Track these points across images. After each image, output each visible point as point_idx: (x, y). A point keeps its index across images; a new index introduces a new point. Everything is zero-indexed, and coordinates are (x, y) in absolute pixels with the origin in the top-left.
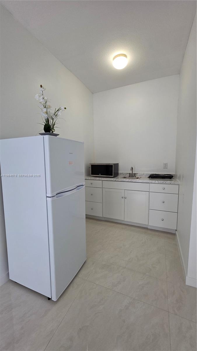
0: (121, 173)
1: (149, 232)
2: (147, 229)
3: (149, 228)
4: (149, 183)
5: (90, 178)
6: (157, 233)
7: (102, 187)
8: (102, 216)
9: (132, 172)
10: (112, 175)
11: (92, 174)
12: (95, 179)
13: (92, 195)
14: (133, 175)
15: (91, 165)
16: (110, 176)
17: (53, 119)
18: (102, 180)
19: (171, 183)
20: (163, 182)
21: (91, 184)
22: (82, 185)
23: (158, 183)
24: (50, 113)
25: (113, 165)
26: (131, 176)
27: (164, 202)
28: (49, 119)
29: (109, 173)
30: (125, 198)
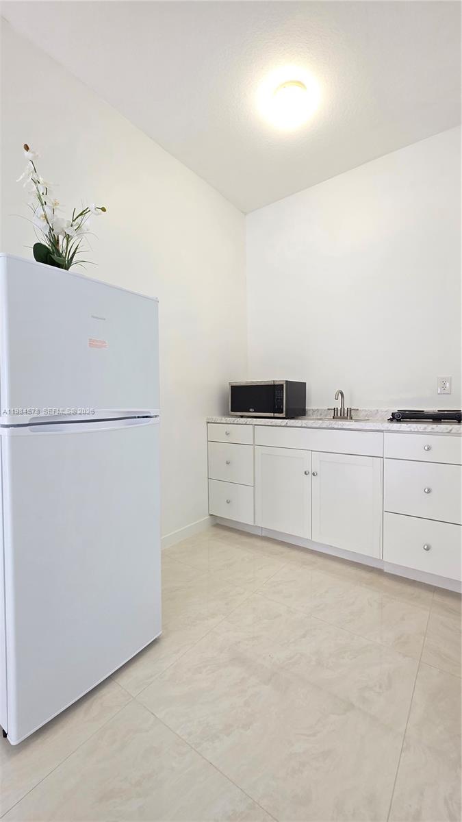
0: (314, 411)
1: (385, 582)
2: (380, 572)
3: (385, 571)
4: (382, 431)
5: (224, 420)
6: (409, 590)
7: (254, 442)
8: (252, 524)
9: (342, 403)
10: (282, 412)
11: (232, 411)
12: (235, 422)
13: (228, 463)
14: (346, 412)
15: (232, 386)
16: (276, 415)
17: (68, 237)
18: (254, 423)
19: (451, 430)
20: (425, 428)
21: (227, 434)
22: (147, 417)
23: (408, 430)
24: (58, 219)
25: (285, 385)
26: (339, 415)
27: (429, 491)
28: (58, 236)
29: (274, 406)
30: (313, 474)
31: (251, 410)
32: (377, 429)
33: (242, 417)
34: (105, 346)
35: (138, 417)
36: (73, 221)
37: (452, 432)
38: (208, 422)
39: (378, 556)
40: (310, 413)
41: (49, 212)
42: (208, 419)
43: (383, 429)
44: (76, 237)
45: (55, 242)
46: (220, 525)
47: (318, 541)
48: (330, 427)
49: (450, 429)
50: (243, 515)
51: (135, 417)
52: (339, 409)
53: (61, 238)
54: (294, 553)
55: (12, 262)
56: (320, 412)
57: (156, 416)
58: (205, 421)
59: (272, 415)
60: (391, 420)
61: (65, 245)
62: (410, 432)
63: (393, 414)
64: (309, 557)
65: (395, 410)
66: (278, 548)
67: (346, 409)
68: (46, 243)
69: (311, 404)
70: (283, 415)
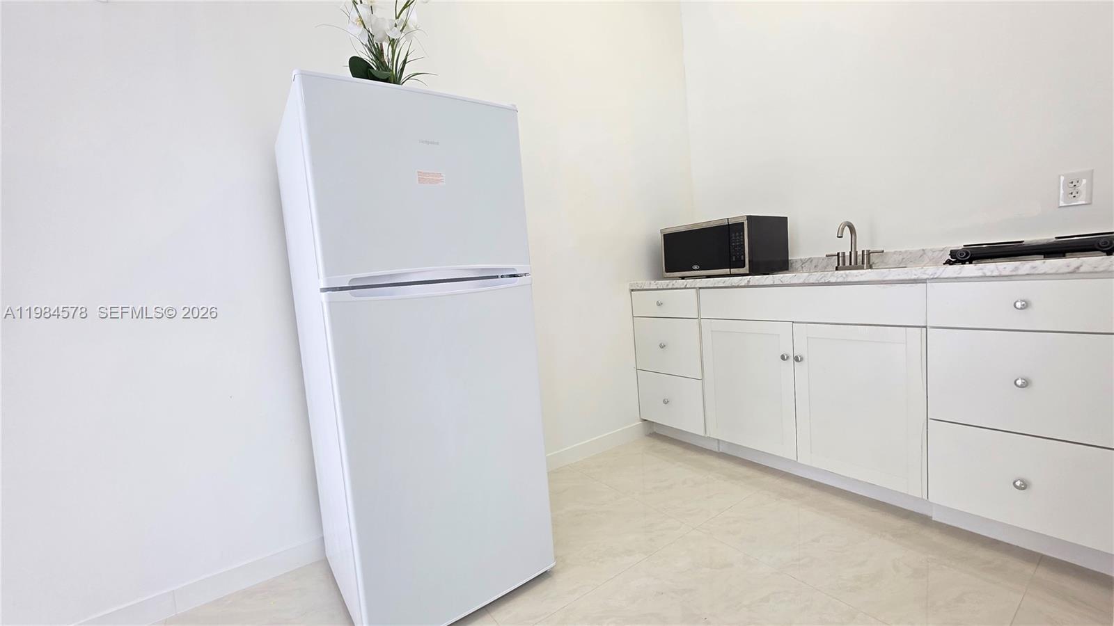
0: (803, 262)
1: (936, 537)
2: (924, 520)
4: (924, 281)
5: (654, 284)
7: (699, 313)
8: (703, 435)
9: (853, 243)
10: (744, 266)
11: (667, 271)
12: (670, 287)
13: (662, 346)
14: (860, 259)
15: (665, 235)
16: (734, 271)
17: (393, 42)
18: (698, 286)
19: (1078, 268)
20: (1017, 268)
21: (659, 304)
22: (514, 276)
23: (979, 273)
24: (377, 19)
25: (746, 223)
26: (847, 264)
27: (1026, 384)
28: (381, 45)
29: (730, 257)
30: (796, 359)
31: (695, 267)
32: (913, 277)
33: (683, 278)
34: (441, 181)
35: (502, 277)
36: (397, 18)
37: (1082, 270)
38: (632, 290)
39: (918, 492)
40: (798, 265)
41: (364, 11)
42: (631, 285)
43: (925, 277)
44: (404, 39)
45: (378, 54)
46: (656, 433)
47: (807, 463)
48: (823, 281)
49: (1076, 266)
50: (688, 421)
51: (497, 277)
52: (847, 254)
53: (385, 45)
54: (768, 479)
55: (311, 81)
56: (814, 263)
57: (525, 274)
58: (628, 288)
59: (727, 271)
60: (949, 262)
61: (390, 57)
62: (984, 278)
63: (953, 253)
64: (793, 487)
65: (959, 245)
66: (743, 470)
67: (860, 253)
68: (366, 56)
69: (797, 253)
70: (746, 270)
